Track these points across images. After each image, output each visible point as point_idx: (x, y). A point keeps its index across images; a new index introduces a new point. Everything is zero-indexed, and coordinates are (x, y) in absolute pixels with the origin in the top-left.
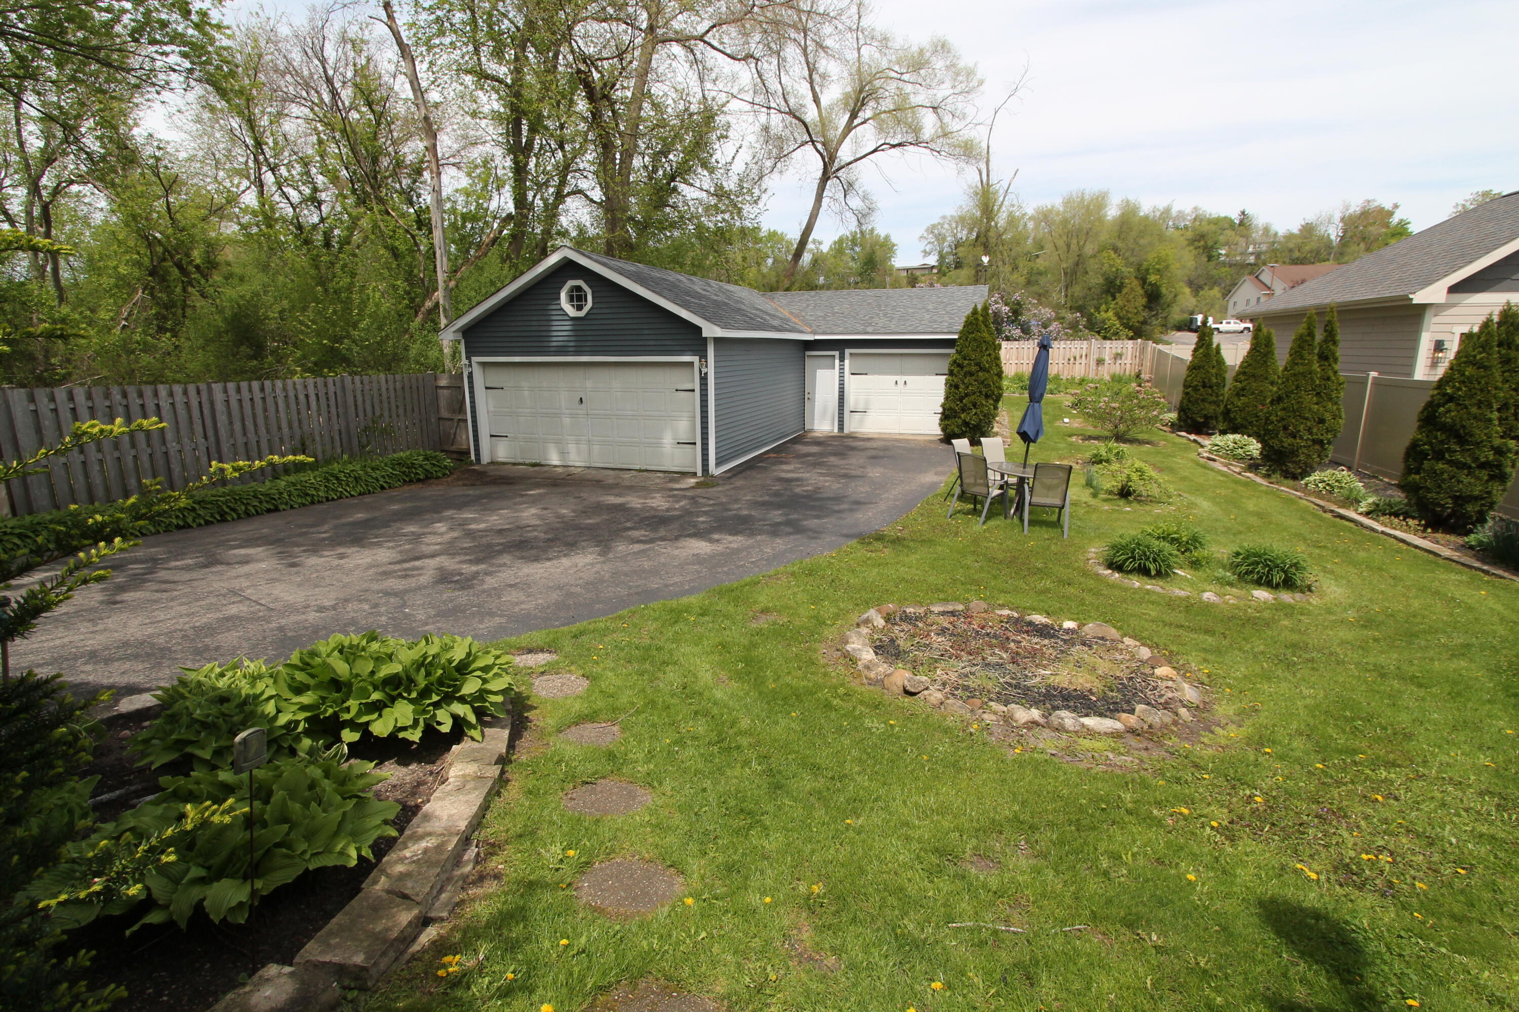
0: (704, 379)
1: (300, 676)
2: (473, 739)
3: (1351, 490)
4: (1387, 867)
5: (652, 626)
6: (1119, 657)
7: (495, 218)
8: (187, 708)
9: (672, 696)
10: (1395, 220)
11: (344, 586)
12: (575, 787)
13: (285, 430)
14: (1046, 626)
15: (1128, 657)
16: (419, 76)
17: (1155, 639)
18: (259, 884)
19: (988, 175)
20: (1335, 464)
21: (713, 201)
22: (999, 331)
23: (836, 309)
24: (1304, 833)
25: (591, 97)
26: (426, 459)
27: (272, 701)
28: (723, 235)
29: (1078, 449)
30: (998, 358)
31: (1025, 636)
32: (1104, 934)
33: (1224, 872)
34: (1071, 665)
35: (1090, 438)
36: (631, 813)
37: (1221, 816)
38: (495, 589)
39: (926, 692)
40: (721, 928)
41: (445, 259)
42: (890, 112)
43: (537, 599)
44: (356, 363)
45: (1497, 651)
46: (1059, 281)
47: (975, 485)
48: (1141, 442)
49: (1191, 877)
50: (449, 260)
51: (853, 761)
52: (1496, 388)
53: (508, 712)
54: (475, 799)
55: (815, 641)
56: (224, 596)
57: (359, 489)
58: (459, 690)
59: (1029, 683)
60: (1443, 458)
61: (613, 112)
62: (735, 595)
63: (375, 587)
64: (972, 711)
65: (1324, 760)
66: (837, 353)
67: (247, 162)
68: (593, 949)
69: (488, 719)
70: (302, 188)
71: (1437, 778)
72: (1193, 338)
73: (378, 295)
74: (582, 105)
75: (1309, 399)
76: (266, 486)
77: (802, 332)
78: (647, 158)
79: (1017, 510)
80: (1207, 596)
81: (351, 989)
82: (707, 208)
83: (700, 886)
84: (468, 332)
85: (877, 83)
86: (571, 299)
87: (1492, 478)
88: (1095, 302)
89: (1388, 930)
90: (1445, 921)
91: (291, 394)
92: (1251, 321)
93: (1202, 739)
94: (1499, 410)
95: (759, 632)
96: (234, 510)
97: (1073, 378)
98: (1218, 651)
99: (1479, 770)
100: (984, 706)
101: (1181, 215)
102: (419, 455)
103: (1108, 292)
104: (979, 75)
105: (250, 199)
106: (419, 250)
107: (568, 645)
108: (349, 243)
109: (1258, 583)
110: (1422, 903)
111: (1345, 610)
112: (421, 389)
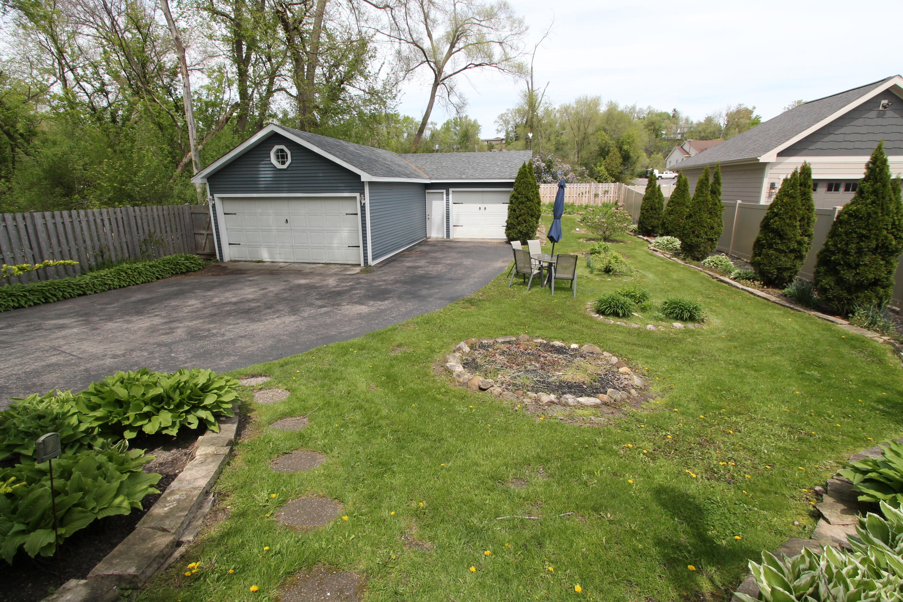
0: (363, 207)
1: (94, 399)
2: (213, 431)
3: (727, 266)
4: (732, 468)
5: (330, 357)
6: (600, 363)
7: (228, 105)
8: (14, 424)
9: (341, 399)
10: (754, 116)
11: (130, 342)
12: (278, 456)
13: (88, 242)
14: (561, 347)
15: (605, 363)
16: (171, 10)
17: (621, 352)
18: (62, 531)
19: (532, 85)
20: (719, 252)
21: (368, 97)
22: (540, 178)
23: (444, 164)
24: (691, 453)
25: (286, 28)
26: (187, 259)
27: (76, 416)
28: (374, 118)
29: (583, 246)
30: (538, 194)
31: (550, 353)
32: (582, 516)
33: (649, 477)
34: (573, 369)
35: (590, 239)
36: (312, 469)
37: (649, 447)
38: (231, 339)
39: (492, 388)
40: (364, 531)
41: (194, 131)
42: (474, 44)
43: (258, 344)
44: (138, 198)
45: (795, 351)
46: (574, 148)
47: (525, 267)
48: (617, 241)
49: (630, 481)
50: (197, 131)
51: (447, 430)
52: (799, 209)
53: (236, 414)
54: (213, 467)
55: (428, 362)
56: (47, 351)
57: (141, 279)
58: (203, 402)
59: (550, 380)
60: (772, 247)
61: (302, 38)
62: (381, 337)
63: (152, 341)
64: (517, 397)
65: (705, 414)
66: (444, 191)
67: (53, 64)
68: (284, 551)
69: (224, 419)
70: (94, 83)
71: (761, 419)
72: (645, 181)
73: (150, 154)
74: (281, 34)
75: (705, 216)
76: (77, 279)
77: (423, 178)
78: (325, 69)
79: (548, 281)
80: (650, 327)
81: (127, 589)
82: (365, 101)
83: (352, 509)
84: (212, 178)
85: (466, 26)
86: (278, 157)
87: (796, 257)
88: (594, 161)
89: (730, 501)
90: (758, 494)
91: (91, 219)
92: (677, 172)
93: (642, 406)
94: (800, 221)
95: (396, 358)
96: (54, 295)
97: (582, 205)
98: (653, 357)
99: (781, 414)
100: (524, 395)
101: (641, 111)
102: (182, 257)
103: (601, 155)
104: (526, 23)
105: (57, 89)
106: (177, 125)
107: (277, 372)
108: (129, 120)
109: (676, 319)
110: (747, 485)
111: (721, 332)
112: (181, 215)
